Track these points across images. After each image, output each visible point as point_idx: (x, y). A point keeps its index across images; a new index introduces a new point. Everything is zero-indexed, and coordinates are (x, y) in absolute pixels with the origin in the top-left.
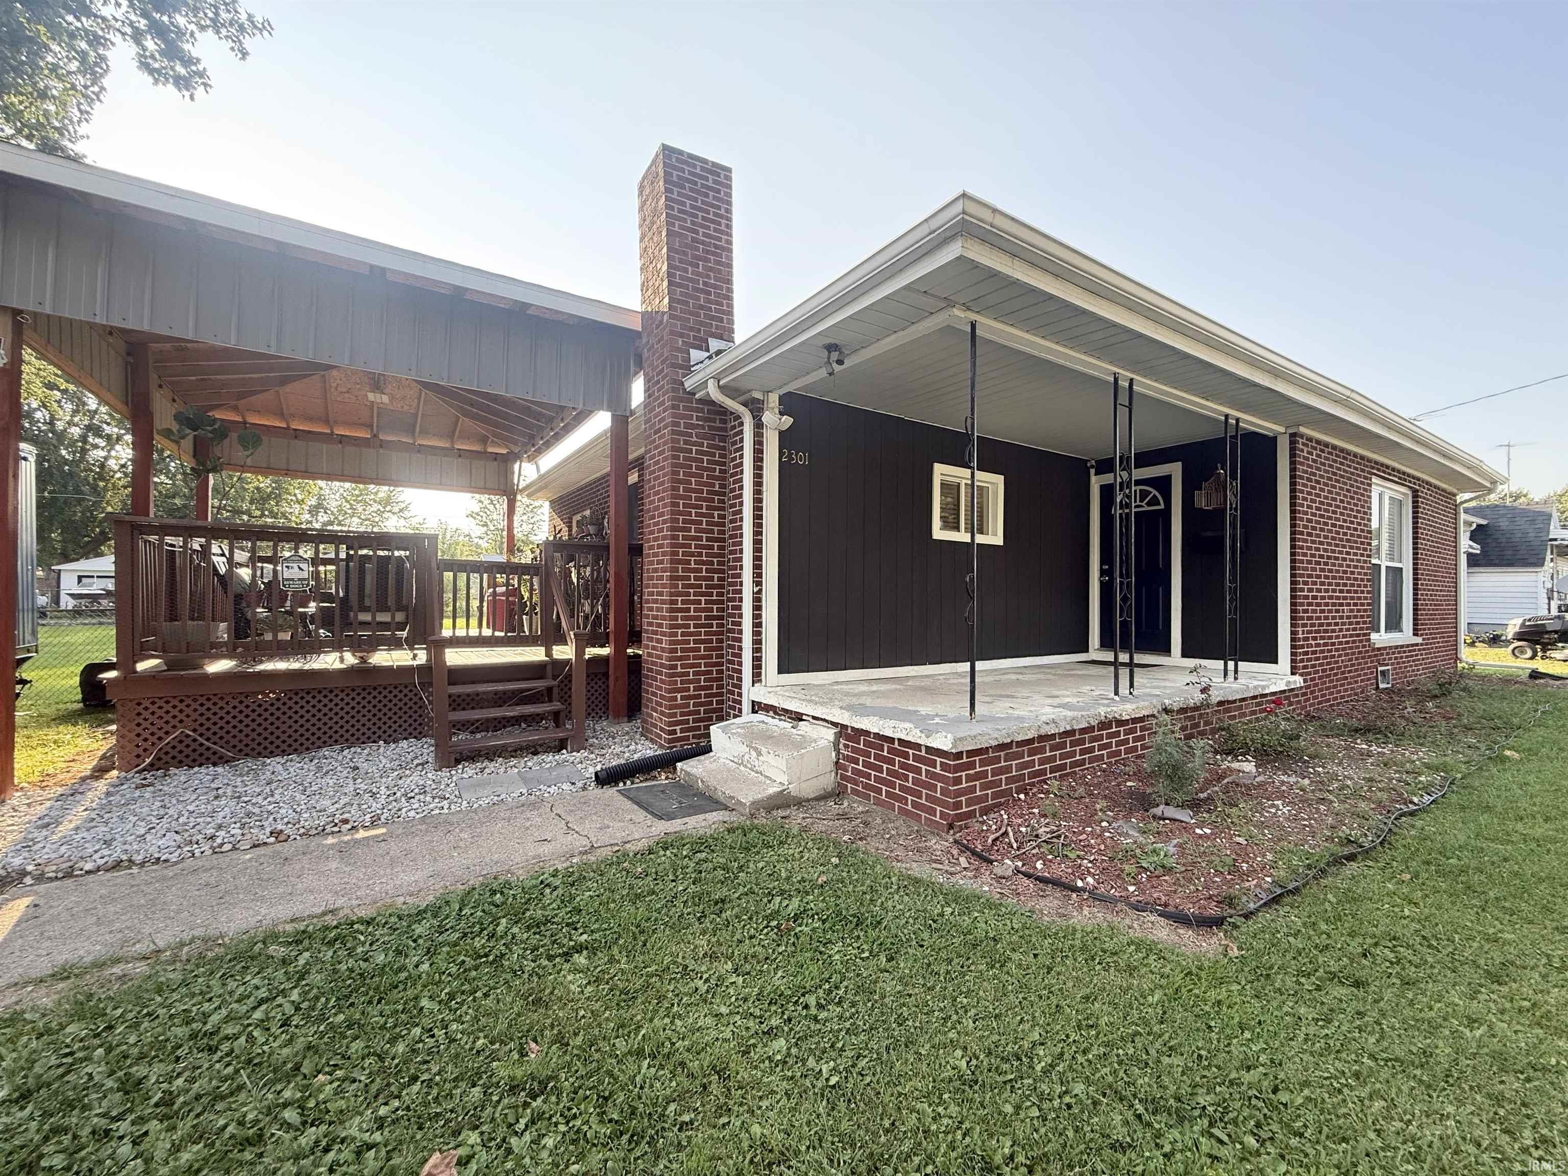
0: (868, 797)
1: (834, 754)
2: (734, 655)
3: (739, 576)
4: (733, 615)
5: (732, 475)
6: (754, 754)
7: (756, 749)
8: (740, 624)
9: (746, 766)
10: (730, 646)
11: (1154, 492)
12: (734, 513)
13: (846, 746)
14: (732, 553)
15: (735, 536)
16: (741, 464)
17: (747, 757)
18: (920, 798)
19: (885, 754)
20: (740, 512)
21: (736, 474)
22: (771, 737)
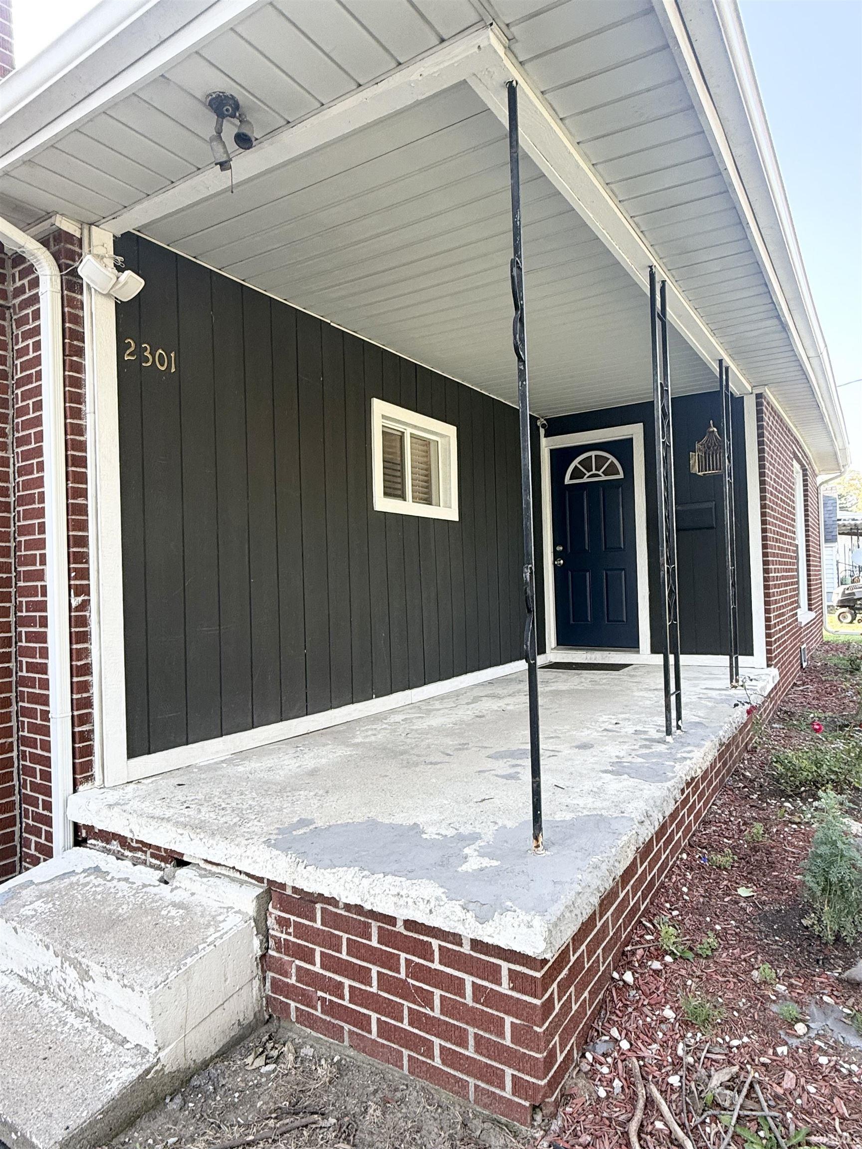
0: (337, 1033)
1: (256, 942)
2: (34, 728)
3: (40, 575)
4: (30, 652)
5: (20, 383)
6: (72, 974)
7: (76, 964)
8: (43, 669)
9: (54, 996)
10: (24, 712)
11: (612, 459)
12: (27, 456)
13: (283, 923)
14: (23, 531)
15: (30, 499)
16: (37, 361)
17: (56, 976)
18: (463, 1043)
19: (374, 943)
20: (39, 452)
21: (28, 379)
22: (114, 922)
